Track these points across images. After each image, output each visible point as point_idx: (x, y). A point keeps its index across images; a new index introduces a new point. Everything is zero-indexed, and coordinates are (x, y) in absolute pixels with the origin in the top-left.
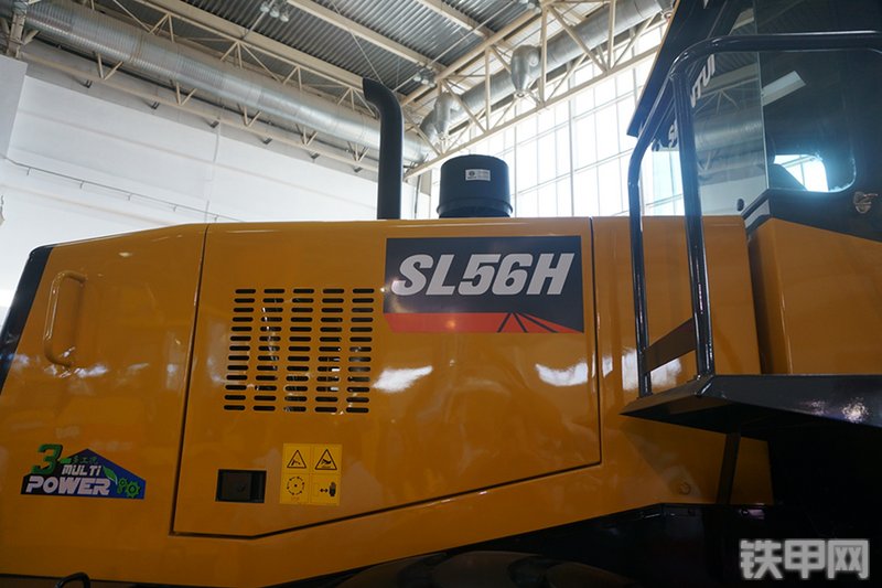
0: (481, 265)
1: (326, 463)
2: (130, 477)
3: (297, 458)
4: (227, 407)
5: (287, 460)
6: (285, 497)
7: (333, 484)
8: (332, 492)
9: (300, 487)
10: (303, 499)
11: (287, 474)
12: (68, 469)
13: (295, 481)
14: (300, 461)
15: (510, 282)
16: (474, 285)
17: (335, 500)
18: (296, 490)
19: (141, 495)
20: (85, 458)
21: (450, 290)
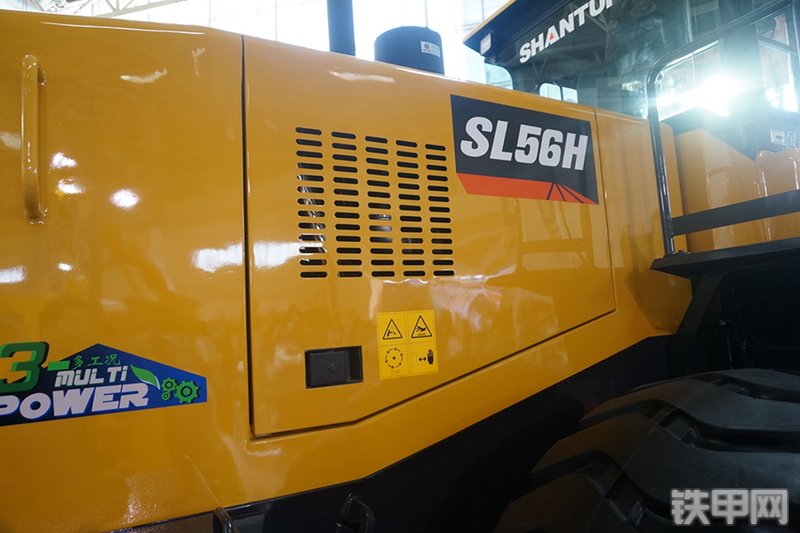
0: (529, 136)
1: (421, 330)
2: (179, 375)
3: (392, 328)
4: (304, 275)
5: (381, 332)
6: (385, 373)
7: (430, 351)
8: (431, 360)
9: (398, 358)
10: (404, 371)
11: (383, 346)
12: (64, 377)
13: (393, 353)
14: (396, 331)
15: (550, 155)
16: (527, 153)
17: (434, 367)
18: (395, 363)
19: (201, 396)
20: (95, 358)
21: (507, 157)
